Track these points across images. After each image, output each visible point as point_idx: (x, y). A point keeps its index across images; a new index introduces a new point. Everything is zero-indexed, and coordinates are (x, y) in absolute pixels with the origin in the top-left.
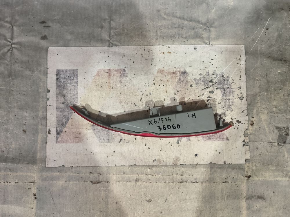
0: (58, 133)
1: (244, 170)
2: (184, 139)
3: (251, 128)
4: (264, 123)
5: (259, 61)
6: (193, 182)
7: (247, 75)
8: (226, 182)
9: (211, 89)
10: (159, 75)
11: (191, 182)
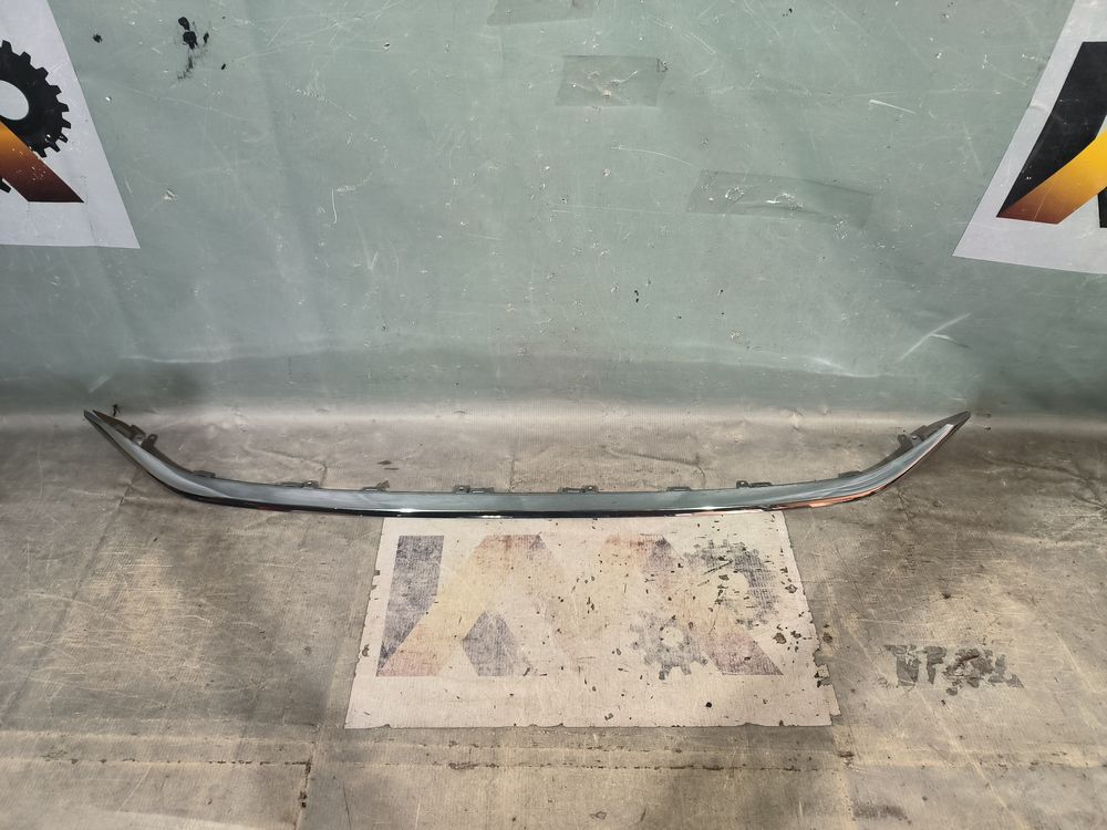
0: (385, 654)
1: (832, 741)
2: (675, 671)
3: (826, 648)
4: (855, 636)
5: (813, 526)
6: (710, 769)
7: (795, 548)
8: (792, 769)
9: (723, 572)
10: (611, 545)
11: (704, 767)
